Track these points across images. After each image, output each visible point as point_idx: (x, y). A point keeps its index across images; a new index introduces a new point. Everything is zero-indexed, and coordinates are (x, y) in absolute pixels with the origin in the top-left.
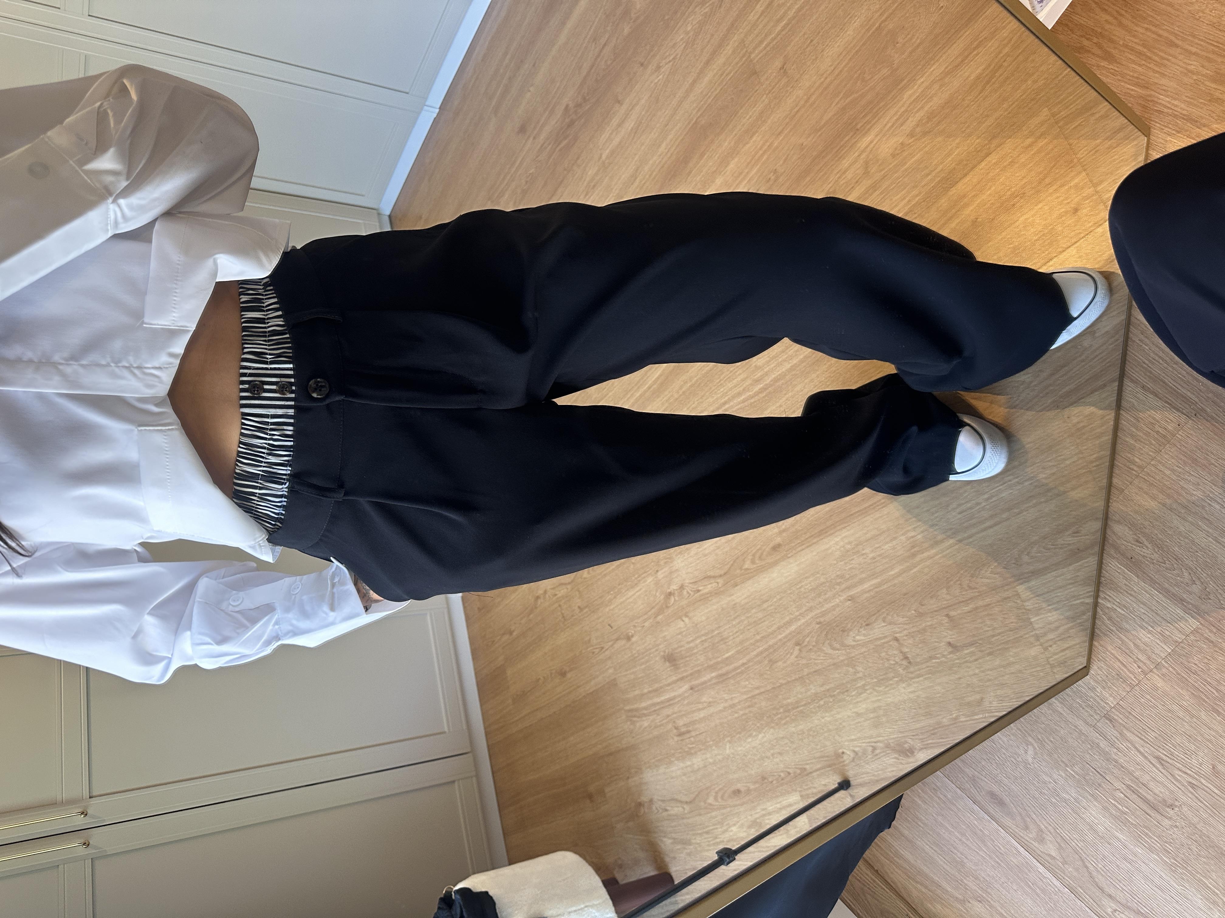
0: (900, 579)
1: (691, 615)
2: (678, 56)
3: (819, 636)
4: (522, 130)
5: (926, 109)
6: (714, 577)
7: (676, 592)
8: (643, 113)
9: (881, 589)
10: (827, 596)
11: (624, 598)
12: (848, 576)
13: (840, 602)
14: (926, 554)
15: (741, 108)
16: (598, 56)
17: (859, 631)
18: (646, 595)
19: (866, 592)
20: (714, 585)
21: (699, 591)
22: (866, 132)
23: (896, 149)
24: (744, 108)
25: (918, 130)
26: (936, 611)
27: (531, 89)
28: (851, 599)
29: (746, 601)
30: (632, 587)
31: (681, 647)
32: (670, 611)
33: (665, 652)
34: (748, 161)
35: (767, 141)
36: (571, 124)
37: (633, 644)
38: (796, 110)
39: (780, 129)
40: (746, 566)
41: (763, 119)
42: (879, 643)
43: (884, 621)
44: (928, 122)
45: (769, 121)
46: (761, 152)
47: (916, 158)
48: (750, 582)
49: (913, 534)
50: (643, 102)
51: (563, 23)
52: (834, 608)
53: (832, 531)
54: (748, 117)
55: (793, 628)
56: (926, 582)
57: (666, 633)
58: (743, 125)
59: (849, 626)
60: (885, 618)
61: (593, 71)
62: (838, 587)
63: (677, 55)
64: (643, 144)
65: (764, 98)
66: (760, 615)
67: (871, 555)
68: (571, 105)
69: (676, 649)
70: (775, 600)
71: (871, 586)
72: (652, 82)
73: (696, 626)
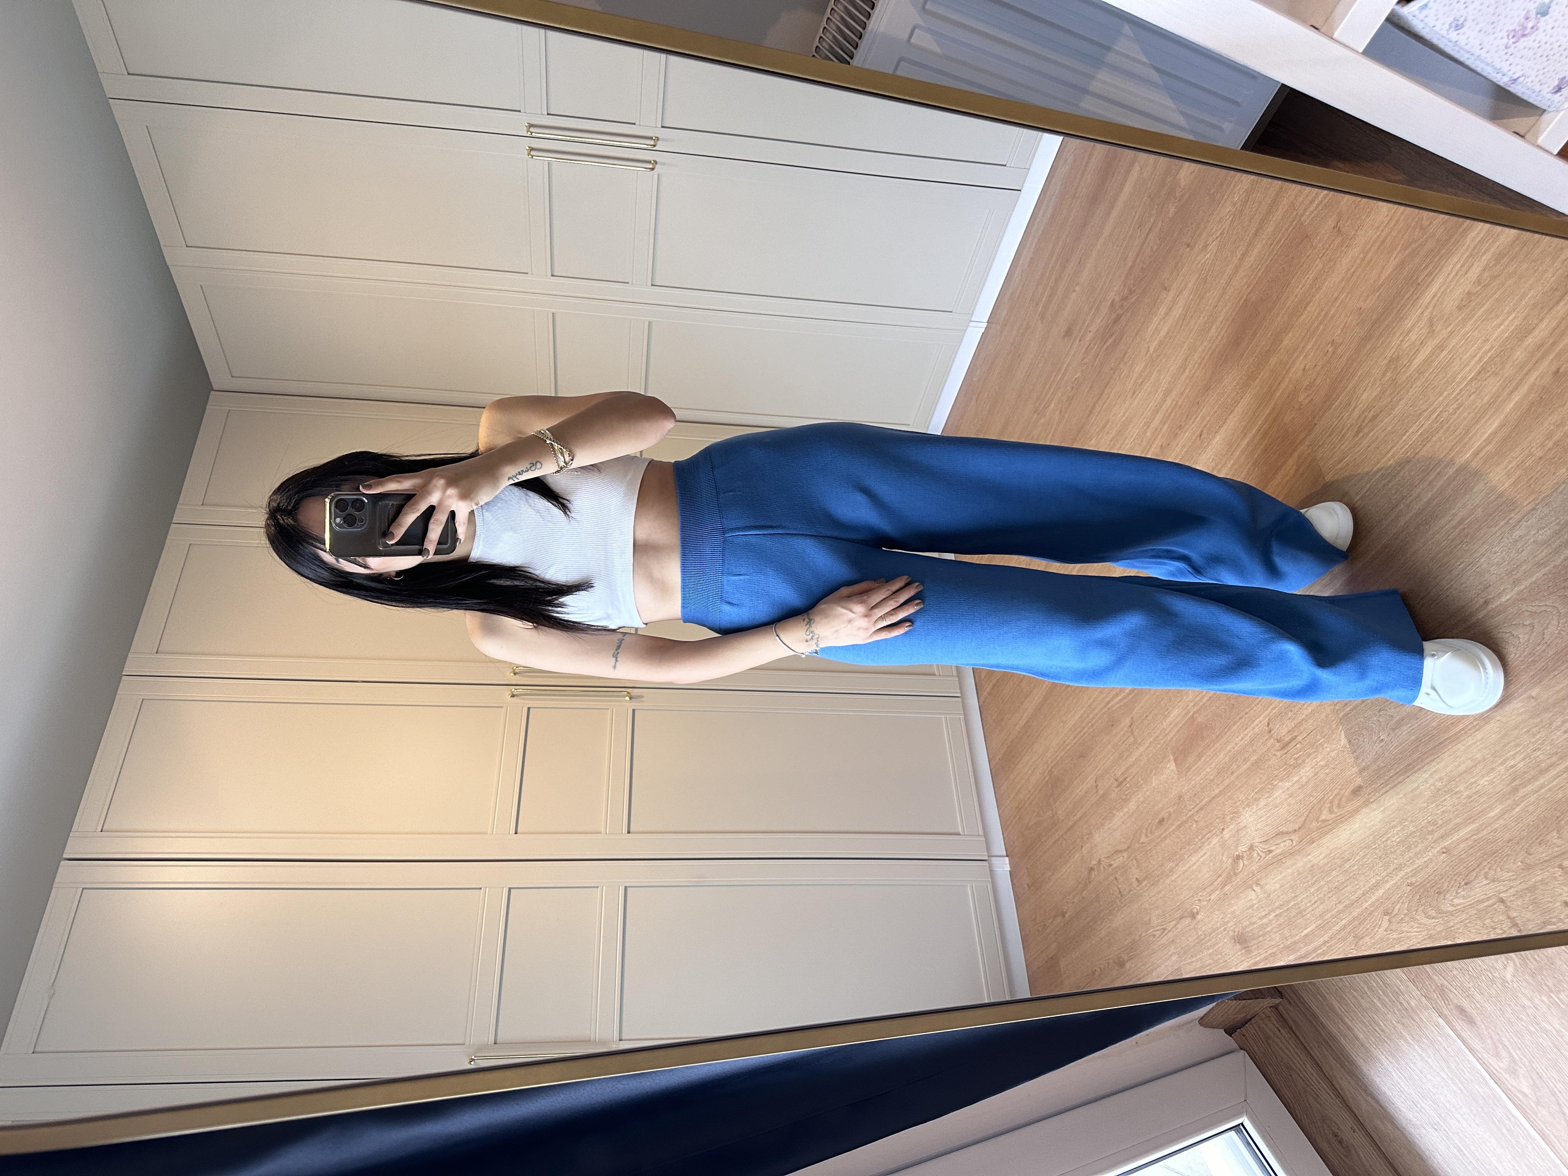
0: (1501, 821)
1: (1262, 882)
2: (1225, 231)
3: (1410, 901)
4: (1068, 333)
5: (1492, 250)
6: (1287, 833)
7: (1245, 855)
8: (1191, 297)
9: (1479, 836)
10: (1418, 849)
11: (1187, 866)
12: (1440, 822)
13: (1434, 855)
14: (1529, 788)
15: (1294, 277)
16: (1144, 242)
17: (1457, 893)
18: (1211, 861)
19: (1462, 842)
20: (1288, 843)
21: (1271, 851)
22: (1428, 287)
23: (1462, 300)
24: (1296, 277)
25: (1486, 274)
26: (1545, 861)
27: (1077, 288)
28: (1446, 851)
29: (1325, 861)
30: (1196, 851)
31: (1254, 923)
32: (1238, 879)
33: (1235, 932)
34: (1303, 334)
35: (1322, 311)
36: (1118, 319)
37: (1199, 922)
38: (1352, 270)
39: (1336, 294)
40: (1323, 817)
41: (1317, 286)
42: (1482, 906)
43: (1486, 879)
44: (1495, 265)
45: (1324, 288)
46: (1316, 323)
47: (1485, 307)
48: (1329, 836)
49: (1512, 763)
50: (1190, 285)
51: (1109, 214)
52: (1426, 865)
53: (1420, 766)
54: (1301, 286)
55: (1381, 892)
56: (1531, 823)
57: (1236, 908)
58: (1296, 295)
59: (1446, 885)
60: (1486, 873)
61: (1138, 260)
62: (1430, 837)
63: (1225, 229)
64: (1192, 330)
65: (1317, 263)
66: (1342, 878)
67: (1465, 794)
68: (1117, 299)
69: (1246, 927)
70: (1358, 858)
71: (1467, 833)
72: (1199, 263)
73: (1269, 896)
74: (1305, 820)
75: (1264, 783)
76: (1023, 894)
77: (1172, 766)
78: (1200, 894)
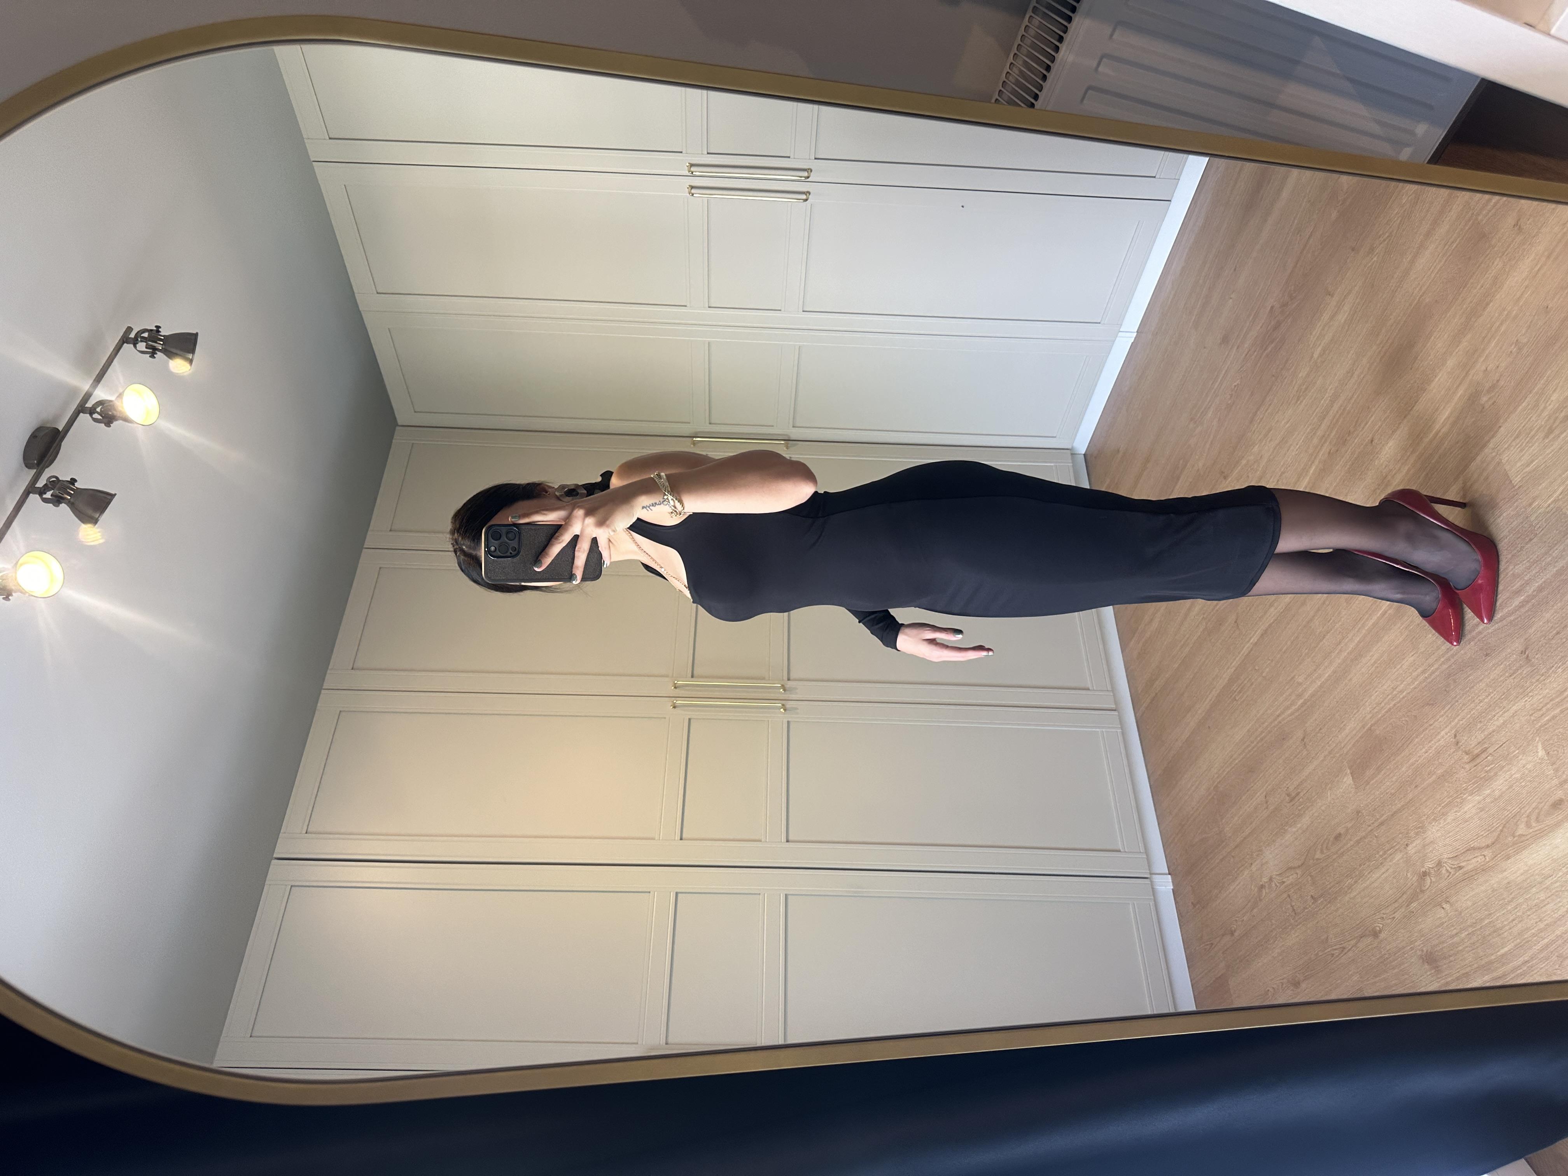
1: (1452, 900)
2: (1394, 233)
6: (1479, 848)
7: (1432, 871)
8: (1357, 302)
11: (1368, 882)
15: (1471, 277)
16: (1304, 248)
18: (1395, 878)
20: (1480, 859)
21: (1461, 868)
24: (1474, 276)
27: (1233, 295)
29: (1523, 877)
30: (1377, 868)
32: (1426, 897)
33: (1423, 951)
34: (1483, 334)
36: (1278, 325)
37: (1381, 941)
38: (1537, 269)
39: (1519, 294)
40: (1519, 832)
45: (1505, 287)
48: (1525, 853)
51: (1265, 220)
54: (1478, 287)
57: (1423, 926)
61: (1299, 265)
64: (1359, 334)
65: (1497, 261)
66: (1542, 896)
68: (1277, 305)
69: (1436, 946)
73: (1461, 913)
74: (1499, 835)
75: (1451, 796)
76: (1188, 912)
77: (1348, 780)
78: (1382, 912)
